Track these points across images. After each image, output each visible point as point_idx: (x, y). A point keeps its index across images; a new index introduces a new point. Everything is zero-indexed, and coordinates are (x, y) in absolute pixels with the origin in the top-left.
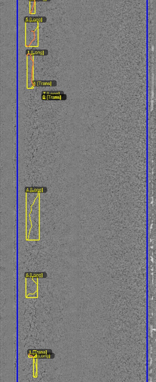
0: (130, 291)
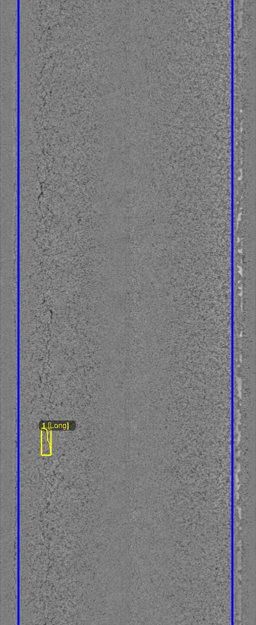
0: (204, 322)
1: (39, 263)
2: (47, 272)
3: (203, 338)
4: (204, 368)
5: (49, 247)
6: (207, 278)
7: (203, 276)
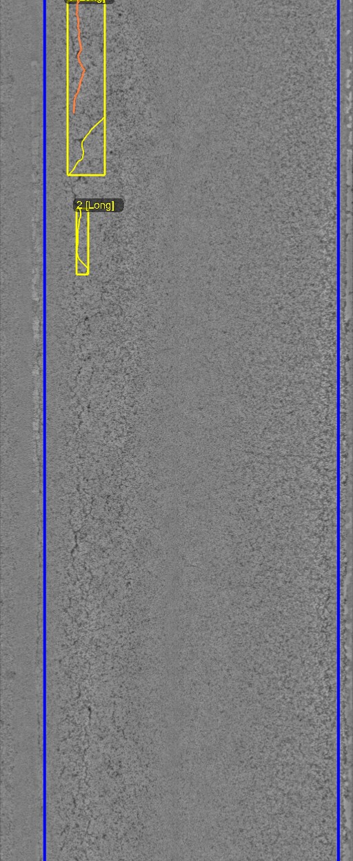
1: (72, 642)
2: (84, 654)
3: (298, 745)
4: (300, 787)
5: (86, 620)
6: (304, 662)
7: (298, 661)
